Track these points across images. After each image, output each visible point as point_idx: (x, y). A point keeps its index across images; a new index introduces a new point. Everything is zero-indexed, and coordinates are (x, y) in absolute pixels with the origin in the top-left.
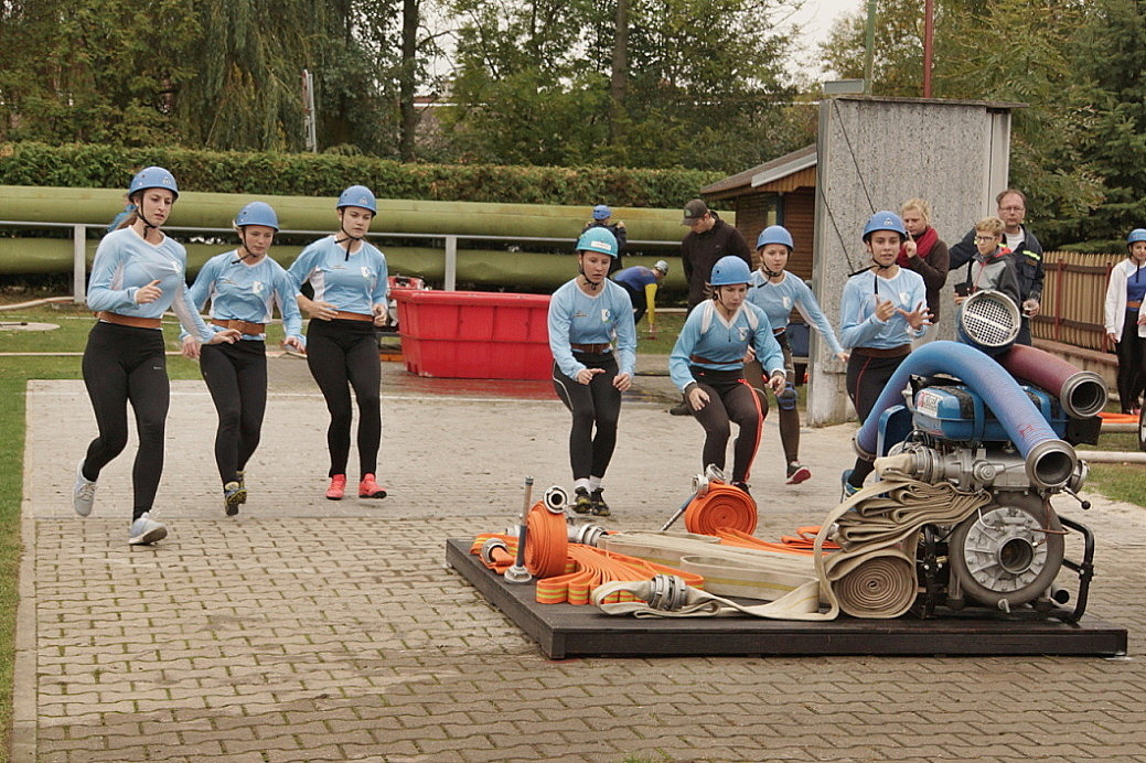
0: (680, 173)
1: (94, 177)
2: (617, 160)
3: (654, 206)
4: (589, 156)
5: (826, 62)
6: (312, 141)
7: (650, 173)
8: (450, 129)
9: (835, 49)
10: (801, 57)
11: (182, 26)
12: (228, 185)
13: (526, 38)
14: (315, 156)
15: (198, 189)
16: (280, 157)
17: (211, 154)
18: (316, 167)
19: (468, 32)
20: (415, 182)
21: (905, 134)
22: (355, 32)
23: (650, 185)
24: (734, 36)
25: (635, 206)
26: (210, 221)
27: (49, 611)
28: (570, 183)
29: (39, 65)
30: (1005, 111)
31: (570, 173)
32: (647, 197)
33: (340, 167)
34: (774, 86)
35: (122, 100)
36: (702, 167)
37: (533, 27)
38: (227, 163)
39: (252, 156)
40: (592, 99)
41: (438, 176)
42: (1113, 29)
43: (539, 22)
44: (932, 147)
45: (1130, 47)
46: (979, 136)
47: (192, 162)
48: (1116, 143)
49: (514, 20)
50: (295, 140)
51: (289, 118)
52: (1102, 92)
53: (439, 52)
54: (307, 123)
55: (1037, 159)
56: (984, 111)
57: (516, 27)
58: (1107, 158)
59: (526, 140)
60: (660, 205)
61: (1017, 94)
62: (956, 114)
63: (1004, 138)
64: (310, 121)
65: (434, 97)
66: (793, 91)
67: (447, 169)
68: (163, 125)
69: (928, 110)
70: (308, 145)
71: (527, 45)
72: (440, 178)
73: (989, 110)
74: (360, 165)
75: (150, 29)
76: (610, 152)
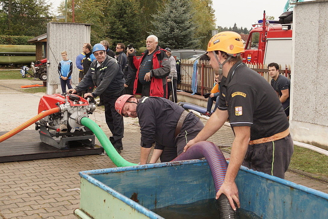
0: (23, 37)
3: (17, 44)
7: (16, 37)
10: (52, 10)
21: (67, 31)
23: (16, 40)
24: (37, 5)
25: (13, 44)
30: (89, 25)
32: (15, 42)
34: (47, 16)
36: (29, 35)
40: (4, 19)
42: (118, 6)
44: (73, 34)
45: (121, 10)
46: (83, 31)
48: (119, 30)
52: (116, 19)
56: (84, 25)
60: (19, 44)
61: (93, 21)
62: (78, 26)
63: (89, 31)
66: (51, 18)
69: (72, 25)
73: (85, 25)
76: (8, 32)
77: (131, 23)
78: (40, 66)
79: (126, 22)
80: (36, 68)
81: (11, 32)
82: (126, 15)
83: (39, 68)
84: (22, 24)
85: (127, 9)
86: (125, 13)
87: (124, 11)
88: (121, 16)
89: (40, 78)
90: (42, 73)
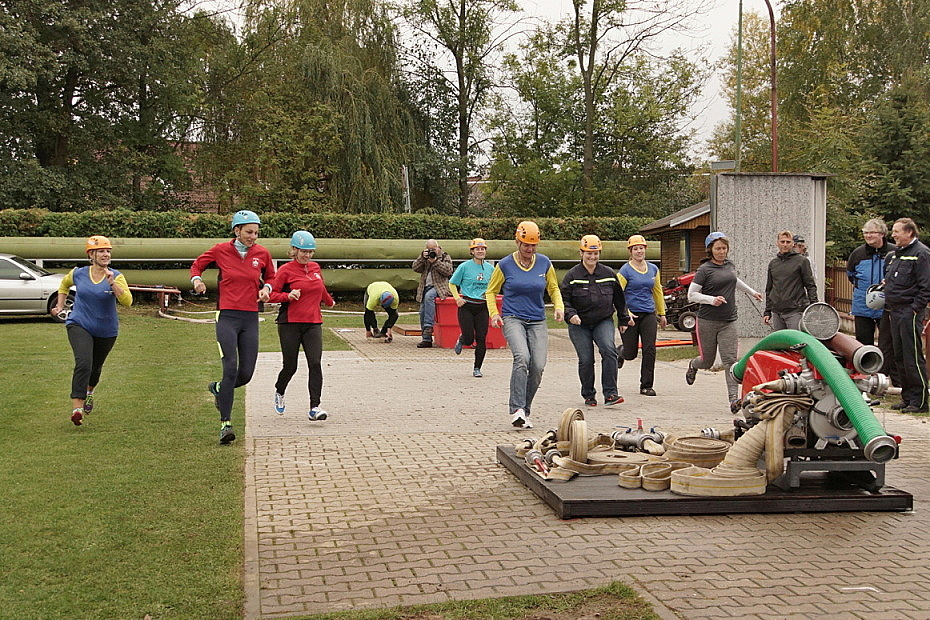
0: (627, 219)
1: (282, 231)
2: (589, 213)
3: (611, 239)
4: (572, 211)
5: (711, 151)
6: (408, 207)
7: (608, 220)
8: (489, 196)
9: (716, 143)
10: (696, 148)
11: (331, 142)
12: (360, 234)
13: (532, 142)
14: (410, 215)
15: (342, 237)
16: (390, 217)
17: (349, 216)
18: (411, 222)
19: (498, 139)
20: (469, 229)
21: (763, 194)
22: (432, 142)
23: (609, 227)
24: (656, 137)
26: (349, 256)
27: (263, 494)
28: (561, 227)
29: (249, 167)
30: (823, 179)
31: (561, 221)
32: (607, 234)
33: (424, 221)
34: (681, 166)
35: (297, 186)
36: (640, 215)
37: (537, 135)
38: (358, 221)
39: (373, 217)
40: (573, 176)
41: (483, 225)
42: (885, 126)
43: (540, 132)
44: (779, 202)
45: (895, 137)
46: (807, 194)
47: (338, 221)
48: (889, 194)
49: (526, 131)
50: (399, 205)
51: (395, 194)
52: (879, 164)
53: (481, 151)
54: (405, 196)
55: (842, 206)
56: (810, 179)
57: (526, 135)
58: (884, 203)
59: (535, 202)
60: (615, 239)
61: (829, 168)
62: (793, 181)
63: (823, 195)
64: (407, 195)
65: (479, 178)
66: (692, 168)
67: (488, 221)
68: (321, 199)
69: (777, 179)
70: (406, 209)
71: (533, 146)
72: (484, 226)
73: (813, 178)
74: (437, 219)
75: (313, 144)
76: (584, 208)
77: (924, 173)
78: (676, 294)
79: (909, 171)
80: (667, 297)
81: (590, 210)
82: (910, 152)
83: (674, 298)
84: (618, 188)
85: (914, 133)
86: (908, 146)
87: (904, 140)
88: (894, 155)
89: (676, 326)
90: (682, 311)
